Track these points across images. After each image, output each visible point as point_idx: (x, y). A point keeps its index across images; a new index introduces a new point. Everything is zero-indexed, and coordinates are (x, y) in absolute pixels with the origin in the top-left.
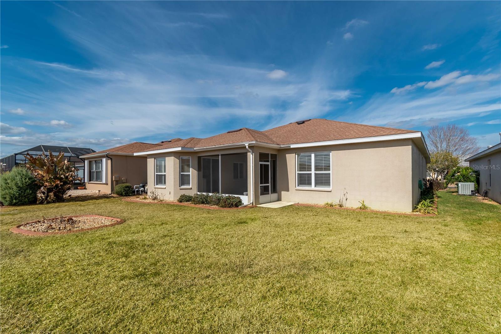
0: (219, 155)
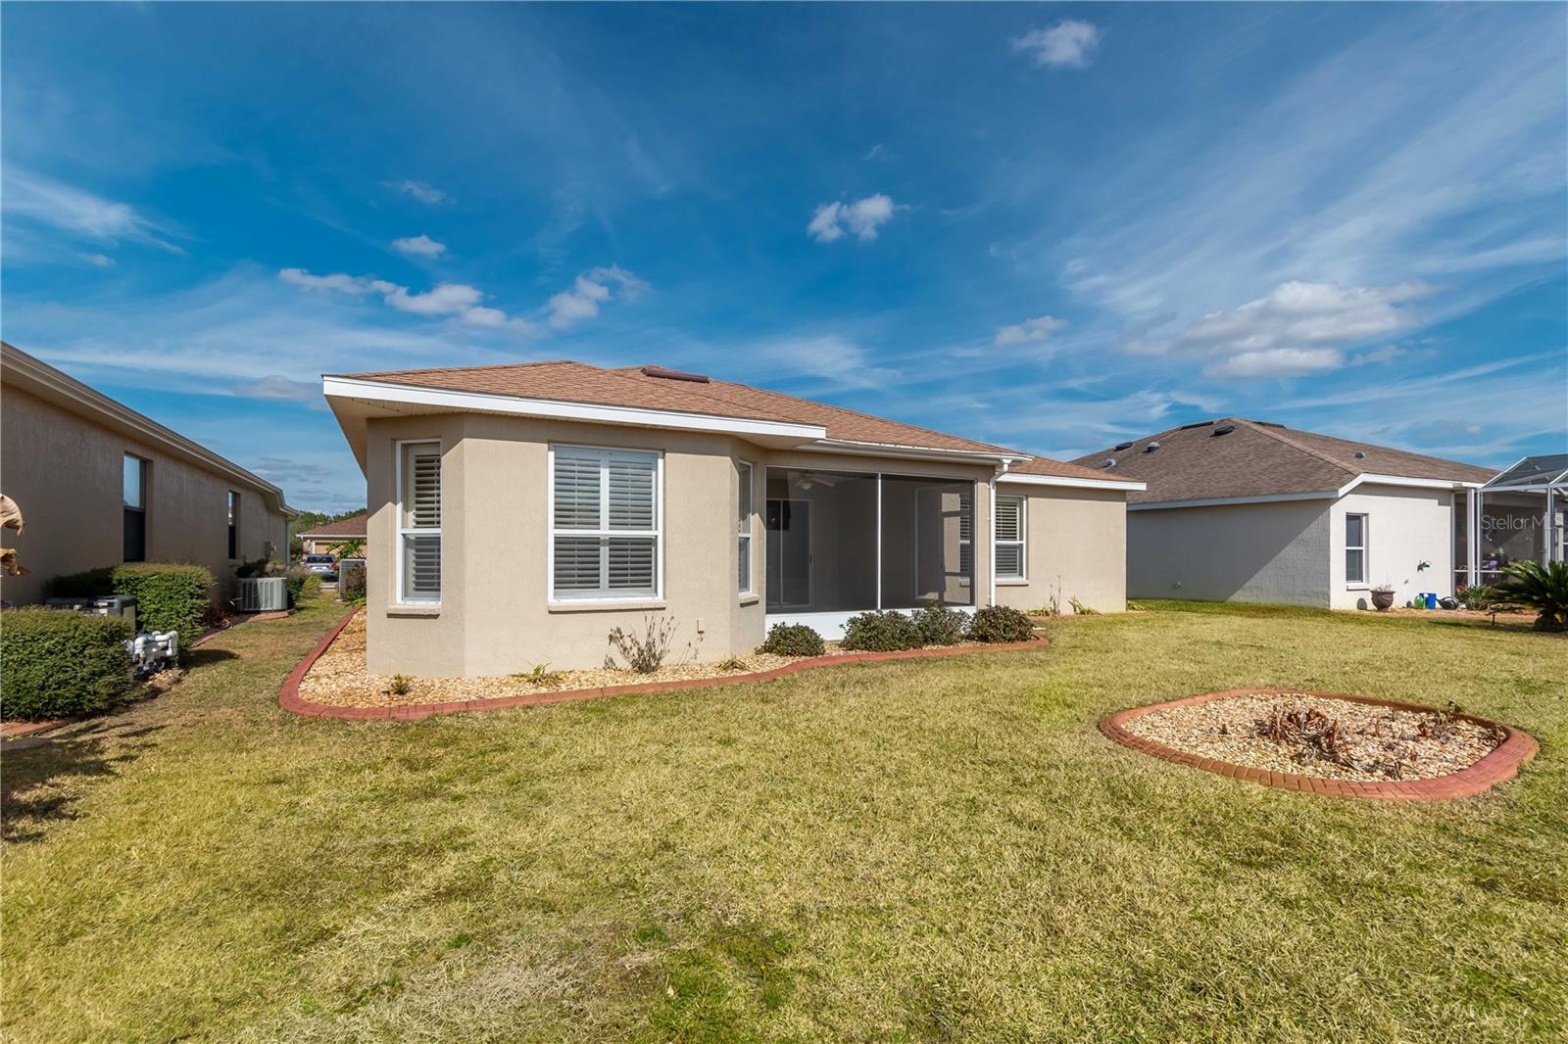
0: (874, 477)
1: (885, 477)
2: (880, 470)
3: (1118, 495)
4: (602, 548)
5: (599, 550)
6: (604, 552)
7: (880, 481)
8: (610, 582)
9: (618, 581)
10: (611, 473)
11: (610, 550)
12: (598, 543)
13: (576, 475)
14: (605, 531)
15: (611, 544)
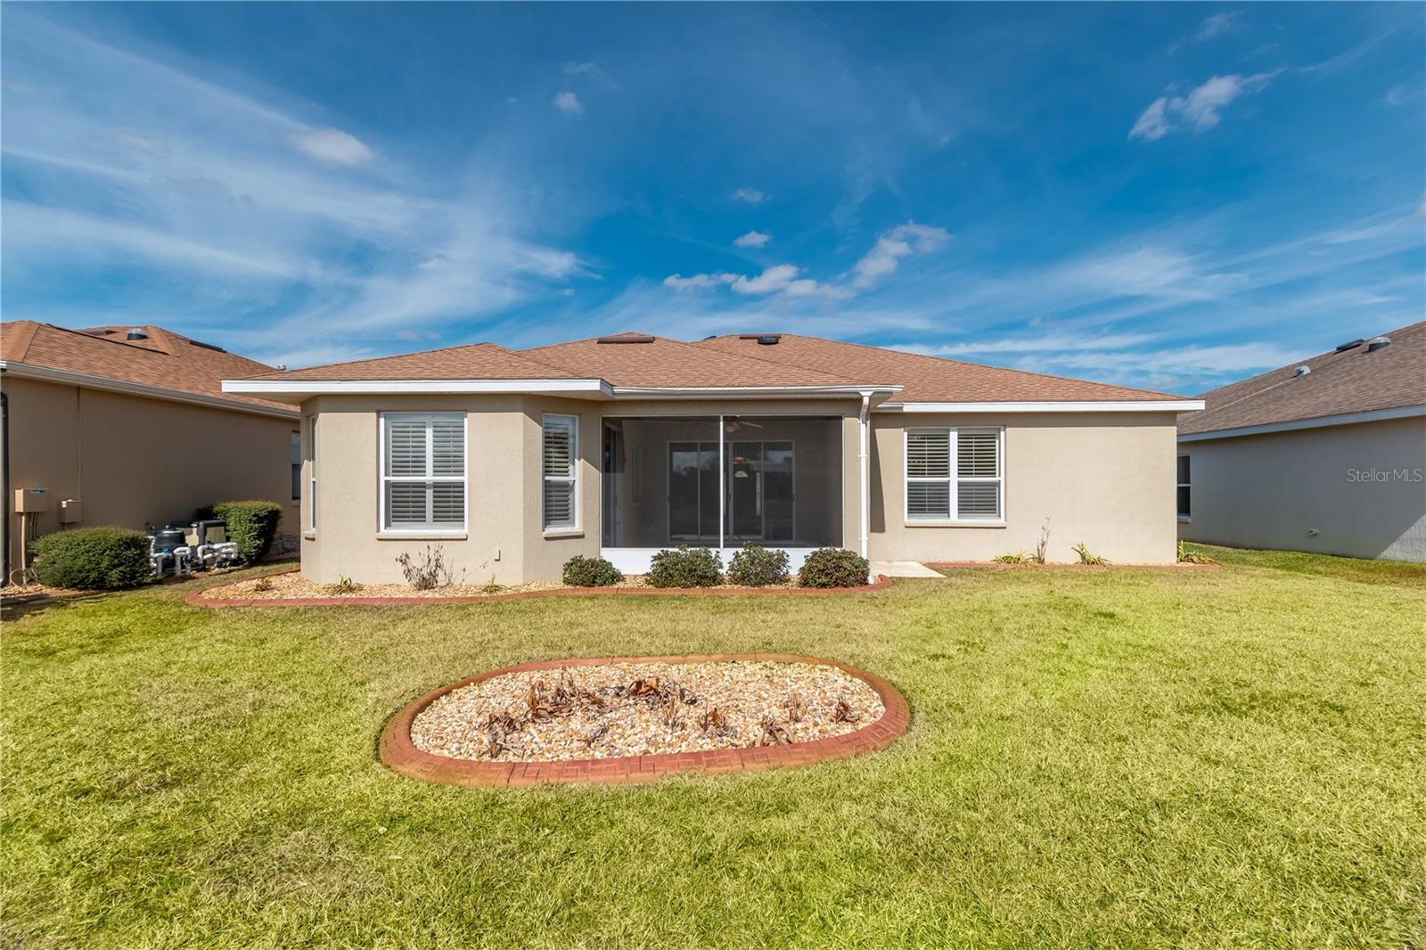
1: (725, 419)
2: (721, 413)
3: (1168, 418)
4: (427, 491)
5: (425, 492)
6: (429, 493)
7: (722, 423)
8: (434, 517)
9: (440, 516)
10: (434, 432)
11: (434, 492)
12: (425, 487)
13: (411, 434)
14: (429, 477)
15: (435, 487)
